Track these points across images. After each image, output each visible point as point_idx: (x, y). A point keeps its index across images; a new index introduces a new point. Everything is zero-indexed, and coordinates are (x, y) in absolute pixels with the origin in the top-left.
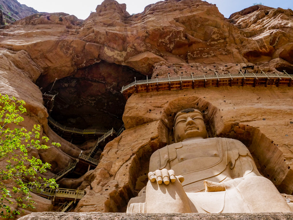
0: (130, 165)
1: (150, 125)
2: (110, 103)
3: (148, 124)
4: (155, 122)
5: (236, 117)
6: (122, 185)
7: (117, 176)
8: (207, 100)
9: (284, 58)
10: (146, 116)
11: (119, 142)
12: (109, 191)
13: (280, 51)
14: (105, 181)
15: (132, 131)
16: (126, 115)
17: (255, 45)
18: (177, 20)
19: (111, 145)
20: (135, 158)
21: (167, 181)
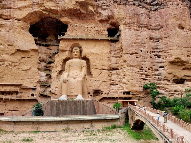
2: (55, 24)
4: (67, 51)
5: (86, 54)
6: (60, 70)
7: (59, 67)
8: (81, 46)
9: (111, 24)
10: (65, 50)
11: (58, 55)
12: (57, 72)
13: (110, 22)
14: (56, 69)
15: (62, 53)
16: (60, 49)
17: (103, 17)
18: (77, 2)
19: (56, 57)
20: (62, 62)
21: (65, 82)
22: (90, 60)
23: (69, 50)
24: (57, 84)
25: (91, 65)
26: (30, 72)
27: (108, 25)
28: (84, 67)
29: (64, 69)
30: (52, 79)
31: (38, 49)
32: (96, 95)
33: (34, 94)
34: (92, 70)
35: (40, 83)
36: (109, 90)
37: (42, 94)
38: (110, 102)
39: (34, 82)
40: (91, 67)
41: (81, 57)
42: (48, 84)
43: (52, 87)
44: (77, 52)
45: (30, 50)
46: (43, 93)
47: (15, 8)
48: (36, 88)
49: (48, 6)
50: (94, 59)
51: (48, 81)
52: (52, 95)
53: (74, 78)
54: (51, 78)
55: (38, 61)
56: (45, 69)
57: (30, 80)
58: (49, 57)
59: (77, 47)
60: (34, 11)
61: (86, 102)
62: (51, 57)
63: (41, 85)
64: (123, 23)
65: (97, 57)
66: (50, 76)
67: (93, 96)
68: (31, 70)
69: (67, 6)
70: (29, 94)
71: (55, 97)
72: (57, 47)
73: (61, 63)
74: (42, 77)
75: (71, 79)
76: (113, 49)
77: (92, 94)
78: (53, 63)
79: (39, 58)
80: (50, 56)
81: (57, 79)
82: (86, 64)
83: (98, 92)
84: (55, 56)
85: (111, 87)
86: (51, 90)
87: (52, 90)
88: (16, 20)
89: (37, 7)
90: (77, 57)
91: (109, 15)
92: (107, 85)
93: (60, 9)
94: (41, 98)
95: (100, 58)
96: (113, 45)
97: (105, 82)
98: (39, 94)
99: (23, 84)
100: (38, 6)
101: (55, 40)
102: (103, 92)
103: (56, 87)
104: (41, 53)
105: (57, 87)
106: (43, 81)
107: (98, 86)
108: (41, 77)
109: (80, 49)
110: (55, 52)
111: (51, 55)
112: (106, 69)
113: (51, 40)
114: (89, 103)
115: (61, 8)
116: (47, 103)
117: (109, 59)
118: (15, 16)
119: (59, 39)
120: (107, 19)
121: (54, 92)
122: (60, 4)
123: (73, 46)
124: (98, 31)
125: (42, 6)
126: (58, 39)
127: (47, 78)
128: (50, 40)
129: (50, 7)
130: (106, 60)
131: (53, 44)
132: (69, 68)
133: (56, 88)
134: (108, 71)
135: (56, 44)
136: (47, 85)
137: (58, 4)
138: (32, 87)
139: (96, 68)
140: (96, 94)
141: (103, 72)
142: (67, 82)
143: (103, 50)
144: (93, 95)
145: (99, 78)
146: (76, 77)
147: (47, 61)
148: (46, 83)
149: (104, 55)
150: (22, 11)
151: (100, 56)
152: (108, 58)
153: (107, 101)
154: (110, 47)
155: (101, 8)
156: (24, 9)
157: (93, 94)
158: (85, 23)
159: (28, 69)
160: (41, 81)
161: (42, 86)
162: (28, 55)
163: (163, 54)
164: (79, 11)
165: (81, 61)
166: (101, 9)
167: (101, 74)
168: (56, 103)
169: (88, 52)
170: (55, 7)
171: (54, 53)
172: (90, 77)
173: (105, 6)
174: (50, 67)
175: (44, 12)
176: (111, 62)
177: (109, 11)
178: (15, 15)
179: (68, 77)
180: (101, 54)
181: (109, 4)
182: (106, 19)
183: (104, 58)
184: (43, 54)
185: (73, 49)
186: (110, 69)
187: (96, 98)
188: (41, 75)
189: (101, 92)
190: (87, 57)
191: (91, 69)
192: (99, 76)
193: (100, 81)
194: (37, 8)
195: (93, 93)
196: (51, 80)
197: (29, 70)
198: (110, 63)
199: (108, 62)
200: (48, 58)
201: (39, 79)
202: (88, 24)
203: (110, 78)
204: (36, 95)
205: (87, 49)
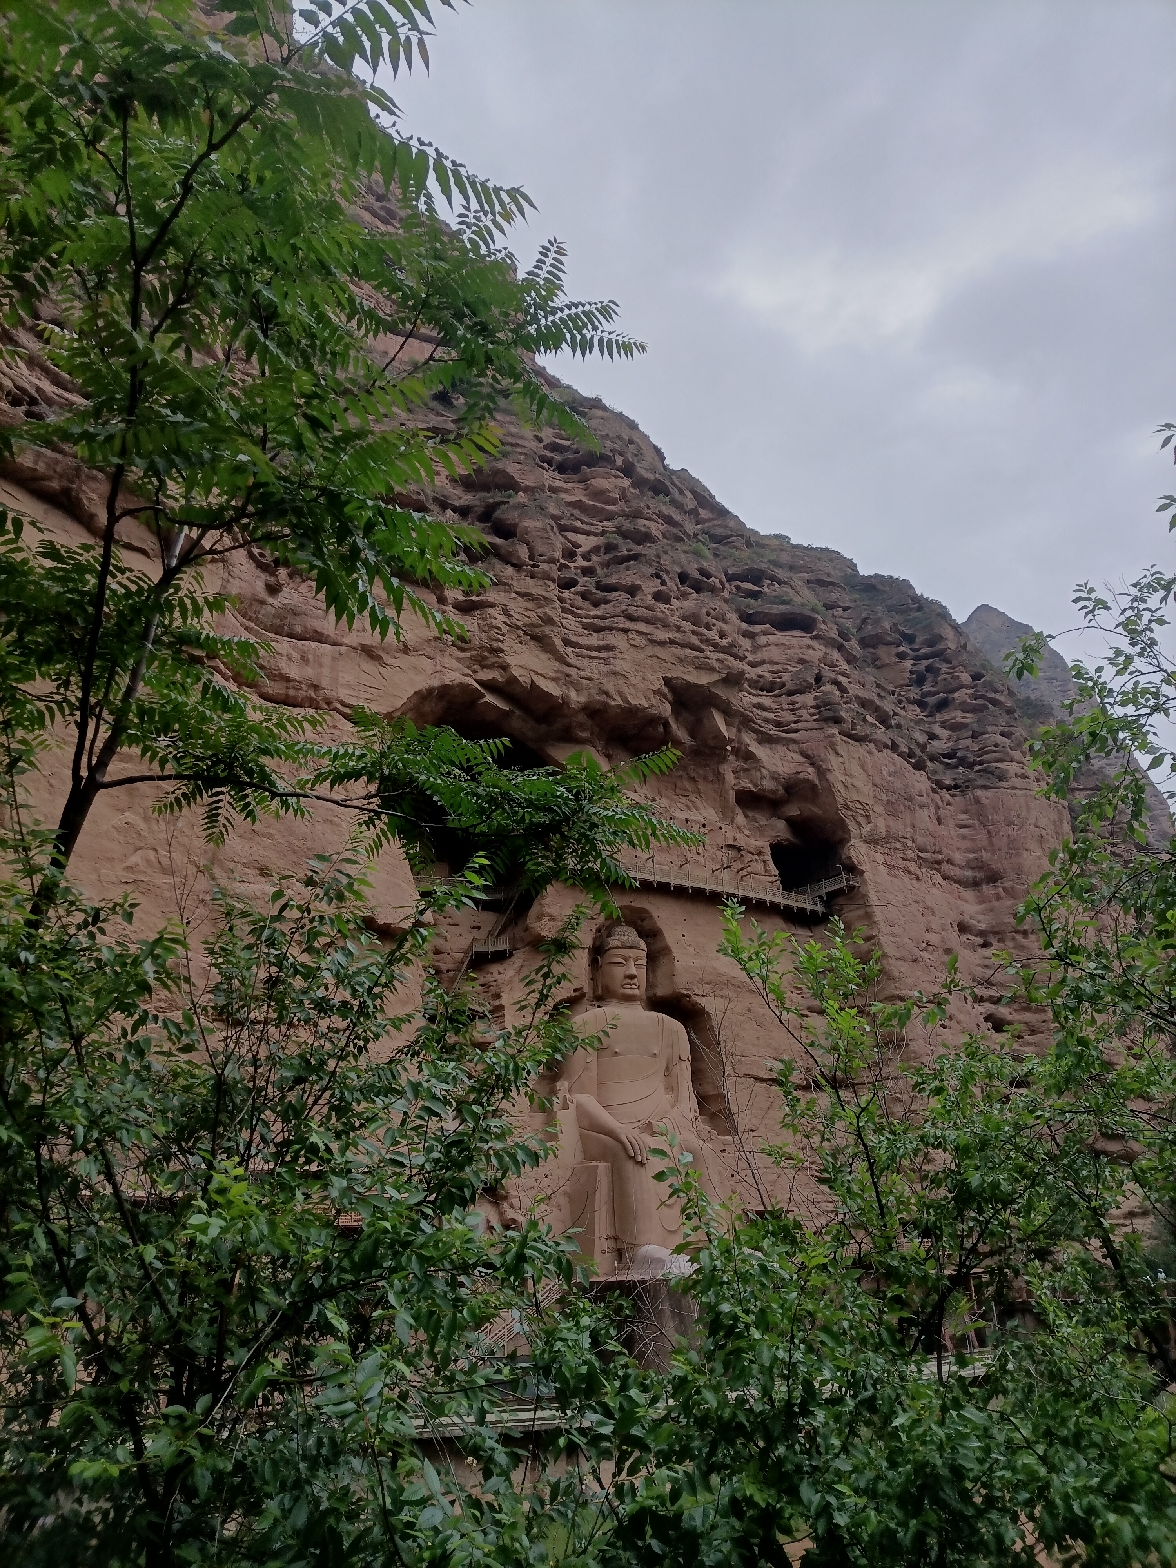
5: (691, 983)
8: (661, 924)
9: (791, 822)
13: (793, 810)
17: (764, 782)
18: (667, 681)
27: (781, 825)
28: (683, 1064)
44: (634, 960)
47: (346, 641)
49: (523, 672)
59: (633, 931)
60: (447, 681)
64: (864, 832)
69: (621, 694)
88: (346, 717)
89: (459, 660)
90: (637, 992)
91: (801, 776)
93: (583, 699)
100: (461, 655)
115: (585, 692)
118: (344, 694)
120: (781, 791)
122: (582, 673)
124: (739, 849)
125: (485, 658)
129: (536, 678)
132: (594, 1066)
137: (572, 671)
139: (745, 1075)
150: (382, 670)
155: (755, 731)
156: (396, 662)
158: (670, 793)
163: (1016, 1017)
164: (661, 729)
165: (663, 1021)
166: (754, 736)
169: (697, 969)
170: (554, 680)
171: (481, 954)
172: (721, 1127)
173: (768, 721)
175: (489, 698)
177: (798, 758)
178: (348, 686)
181: (792, 718)
182: (774, 792)
190: (699, 1000)
192: (765, 1121)
194: (455, 664)
202: (684, 800)
205: (691, 950)
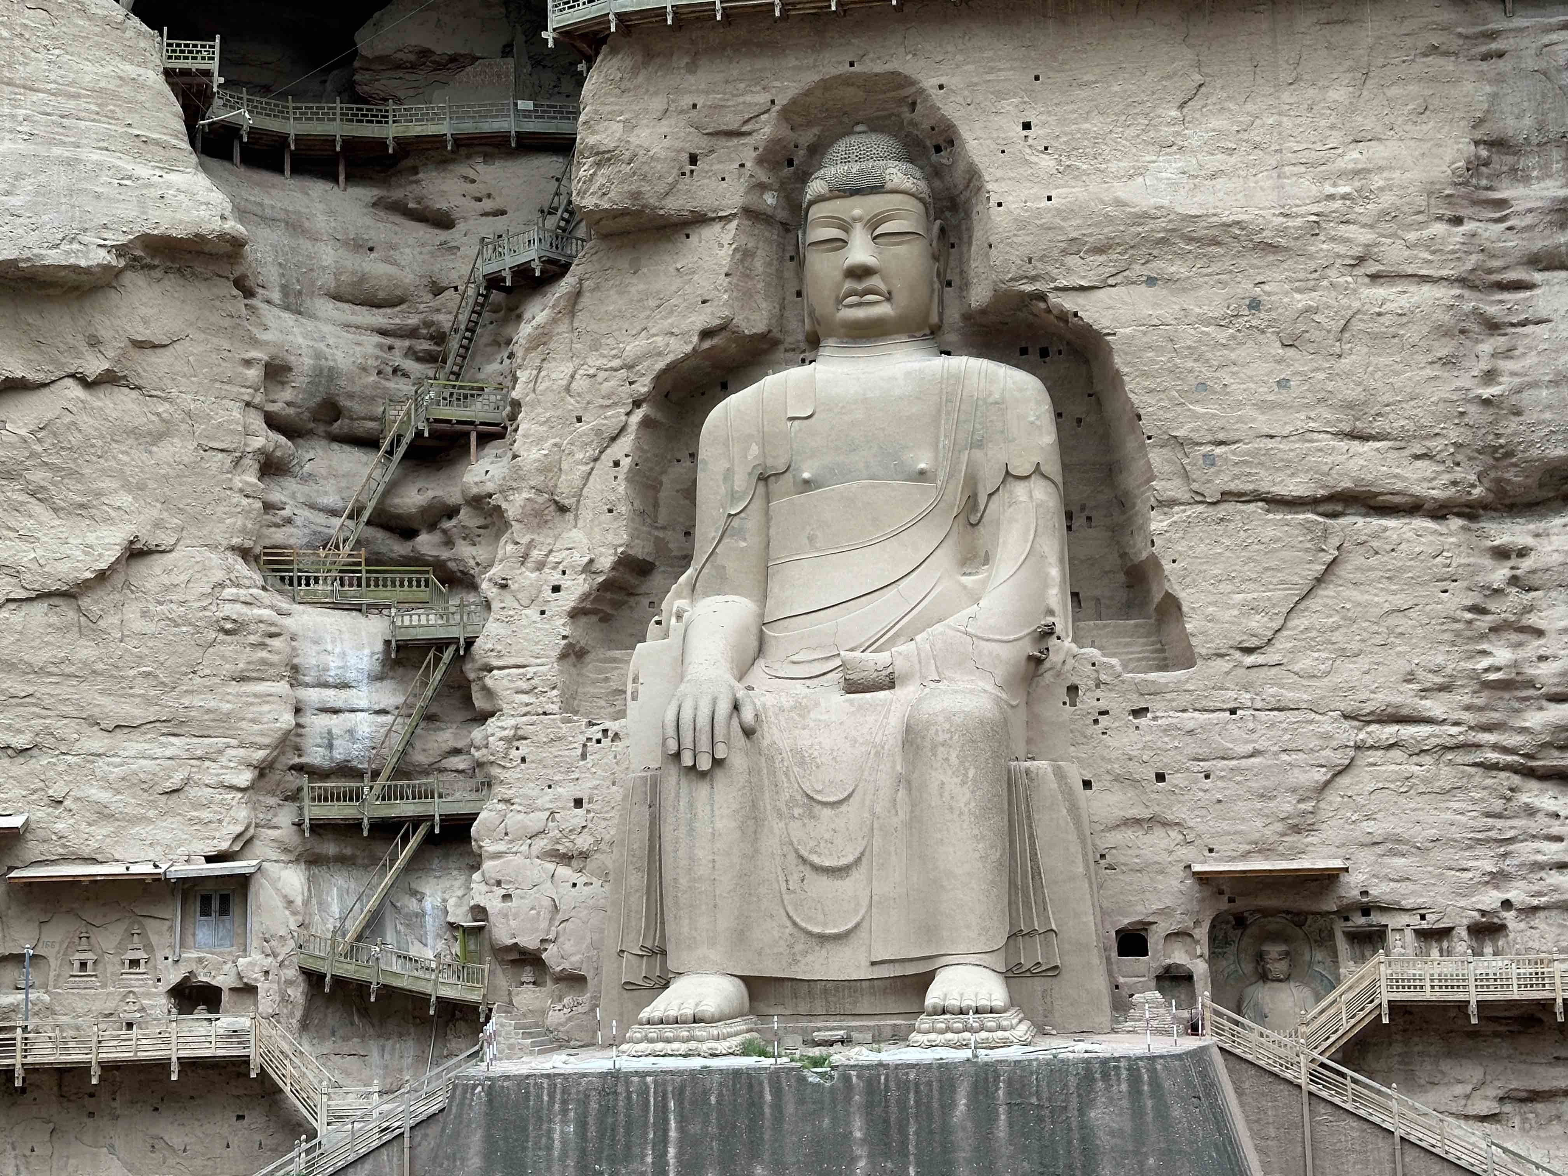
0: (626, 462)
1: (694, 238)
3: (688, 236)
4: (717, 227)
5: (1041, 259)
6: (606, 562)
7: (586, 514)
8: (952, 112)
10: (674, 205)
11: (572, 314)
12: (568, 599)
14: (544, 539)
15: (623, 263)
16: (589, 202)
19: (542, 338)
20: (646, 423)
21: (705, 764)
22: (1118, 361)
23: (750, 213)
24: (568, 792)
25: (1131, 444)
26: (132, 612)
28: (1020, 490)
29: (674, 540)
30: (482, 718)
31: (233, 226)
32: (1264, 977)
33: (223, 980)
34: (1158, 523)
35: (294, 797)
36: (1498, 878)
37: (348, 970)
38: (1534, 1097)
39: (213, 772)
40: (1131, 480)
41: (953, 315)
42: (437, 808)
43: (489, 846)
44: (873, 223)
45: (121, 250)
46: (352, 952)
48: (243, 882)
50: (1188, 336)
51: (419, 758)
52: (502, 980)
53: (853, 687)
54: (467, 700)
55: (257, 422)
56: (375, 560)
57: (133, 745)
58: (429, 358)
59: (879, 143)
61: (1086, 1103)
62: (454, 344)
63: (319, 828)
65: (1246, 288)
66: (459, 660)
67: (1204, 995)
68: (150, 585)
70: (135, 981)
71: (555, 1017)
72: (550, 164)
73: (626, 443)
74: (332, 697)
75: (801, 709)
76: (1528, 121)
77: (1179, 956)
78: (485, 439)
79: (254, 374)
80: (440, 338)
81: (570, 706)
82: (1048, 437)
83: (1299, 918)
84: (525, 330)
85: (1531, 811)
86: (480, 912)
87: (493, 903)
90: (883, 310)
92: (1446, 776)
94: (327, 1047)
95: (1302, 301)
96: (1529, 44)
97: (1408, 731)
98: (291, 973)
99: (40, 814)
101: (507, 51)
102: (1393, 921)
103: (566, 859)
104: (285, 289)
105: (583, 842)
106: (339, 754)
107: (1287, 805)
108: (313, 696)
109: (934, 173)
110: (510, 261)
111: (444, 320)
112: (1420, 490)
113: (439, 66)
114: (1137, 1113)
116: (433, 1130)
117: (1471, 302)
119: (566, 34)
121: (528, 941)
123: (807, 137)
126: (548, 35)
127: (404, 710)
128: (425, 53)
130: (1412, 334)
131: (468, 127)
132: (752, 523)
133: (563, 871)
134: (1455, 523)
135: (532, 126)
136: (416, 822)
138: (181, 870)
139: (1227, 496)
140: (1260, 958)
141: (1356, 560)
142: (738, 762)
143: (1353, 157)
144: (1200, 968)
145: (1305, 663)
146: (883, 658)
147: (397, 414)
148: (387, 795)
149: (1364, 236)
151: (1299, 268)
152: (1445, 294)
153: (1473, 1072)
154: (1468, 87)
157: (1203, 948)
159: (102, 576)
160: (316, 756)
161: (331, 849)
162: (94, 343)
165: (959, 379)
167: (1327, 593)
168: (582, 1124)
169: (1064, 213)
171: (494, 282)
172: (1139, 647)
174: (451, 512)
176: (1508, 353)
179: (758, 674)
180: (1314, 229)
183: (1380, 292)
184: (327, 308)
185: (804, 177)
186: (1500, 489)
187: (1261, 1017)
188: (309, 657)
189: (1344, 913)
190: (1069, 303)
191: (1143, 501)
192: (1299, 622)
193: (1326, 724)
195: (1202, 933)
196: (477, 734)
197: (118, 579)
198: (1490, 376)
199: (1448, 362)
200: (410, 365)
201: (287, 719)
203: (1502, 654)
204: (248, 990)
205: (1047, 162)
